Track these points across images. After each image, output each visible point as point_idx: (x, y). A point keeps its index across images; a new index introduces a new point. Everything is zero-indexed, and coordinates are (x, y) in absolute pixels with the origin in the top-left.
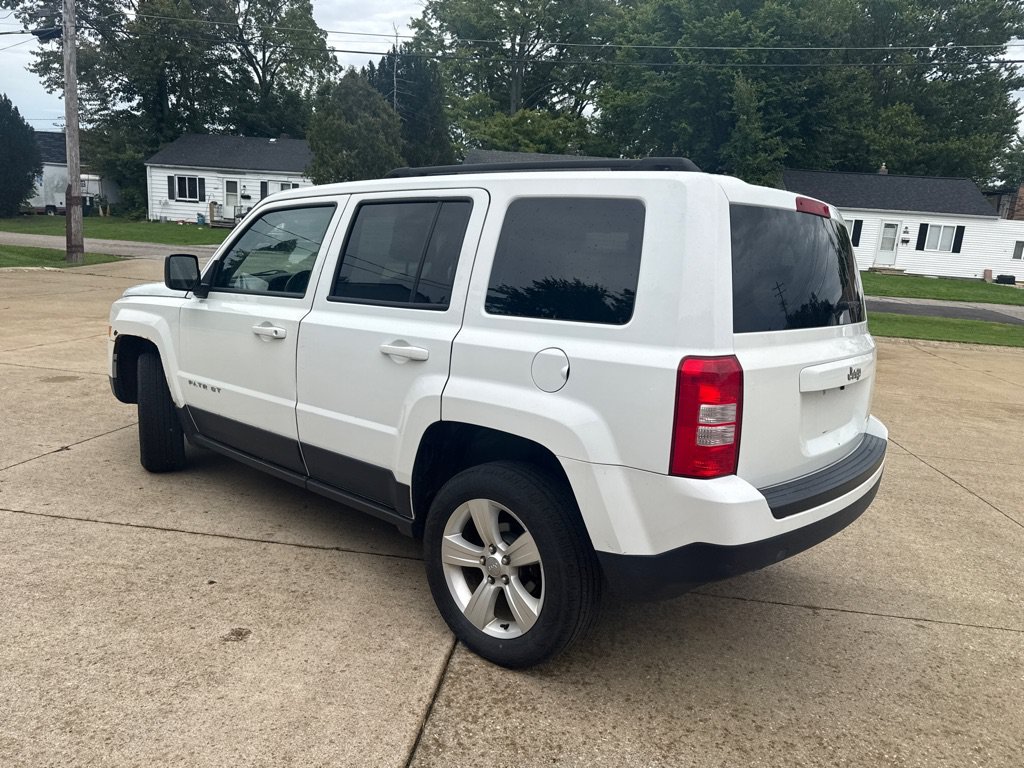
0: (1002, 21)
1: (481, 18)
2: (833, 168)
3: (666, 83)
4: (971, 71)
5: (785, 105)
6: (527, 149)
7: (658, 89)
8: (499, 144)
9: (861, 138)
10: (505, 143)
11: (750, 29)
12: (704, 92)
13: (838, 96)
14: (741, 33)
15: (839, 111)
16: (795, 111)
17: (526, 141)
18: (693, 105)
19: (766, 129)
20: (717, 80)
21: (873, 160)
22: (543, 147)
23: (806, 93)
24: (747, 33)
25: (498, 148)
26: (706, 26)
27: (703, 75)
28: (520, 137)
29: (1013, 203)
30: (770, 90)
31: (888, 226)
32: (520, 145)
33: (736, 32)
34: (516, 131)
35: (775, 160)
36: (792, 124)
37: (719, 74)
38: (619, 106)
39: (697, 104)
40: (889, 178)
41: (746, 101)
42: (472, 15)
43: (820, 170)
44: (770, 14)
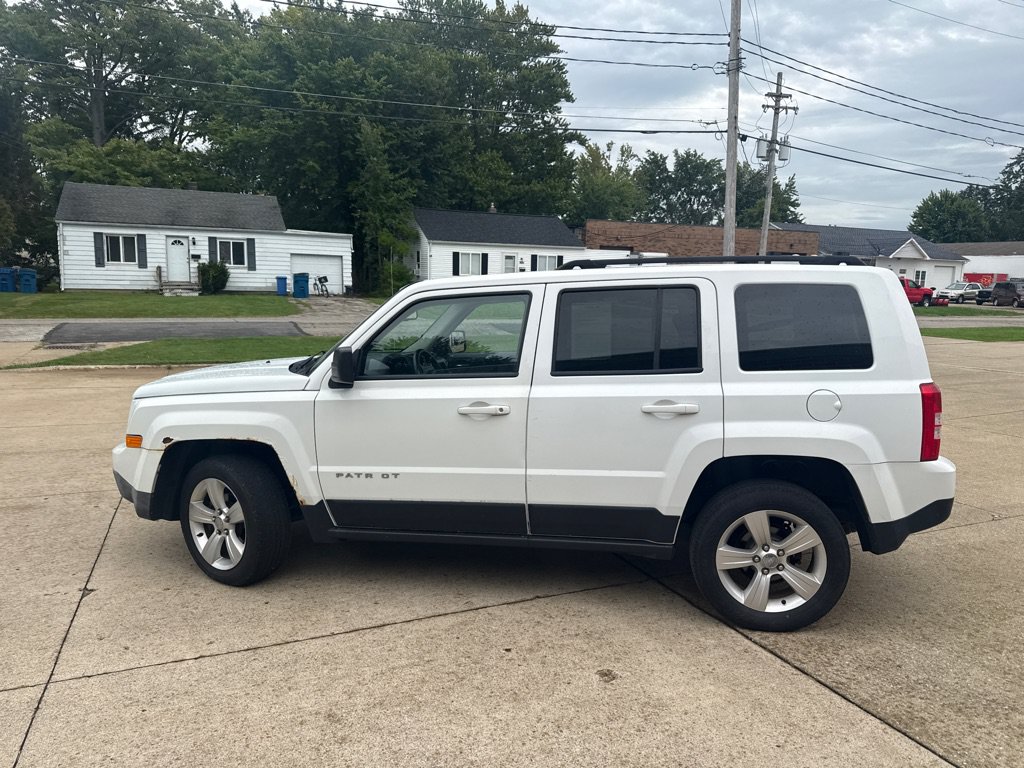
0: (555, 86)
1: (42, 33)
2: (452, 207)
3: (288, 121)
4: (536, 125)
5: (404, 148)
6: (128, 182)
7: (280, 127)
8: (91, 176)
9: (467, 181)
10: (99, 174)
11: (364, 76)
12: (326, 131)
13: (449, 142)
14: (356, 78)
15: (452, 156)
16: (413, 154)
17: (126, 173)
18: (318, 145)
19: (393, 170)
20: (339, 121)
21: (479, 200)
22: (148, 180)
23: (423, 138)
24: (362, 80)
25: (90, 180)
26: (321, 69)
27: (325, 115)
28: (118, 169)
29: (584, 235)
30: (390, 134)
31: (507, 257)
32: (118, 177)
33: (352, 77)
34: (110, 161)
35: (407, 199)
36: (414, 166)
37: (342, 116)
38: (239, 142)
39: (322, 143)
40: (499, 216)
41: (373, 144)
42: (30, 28)
43: (439, 208)
44: (379, 63)
